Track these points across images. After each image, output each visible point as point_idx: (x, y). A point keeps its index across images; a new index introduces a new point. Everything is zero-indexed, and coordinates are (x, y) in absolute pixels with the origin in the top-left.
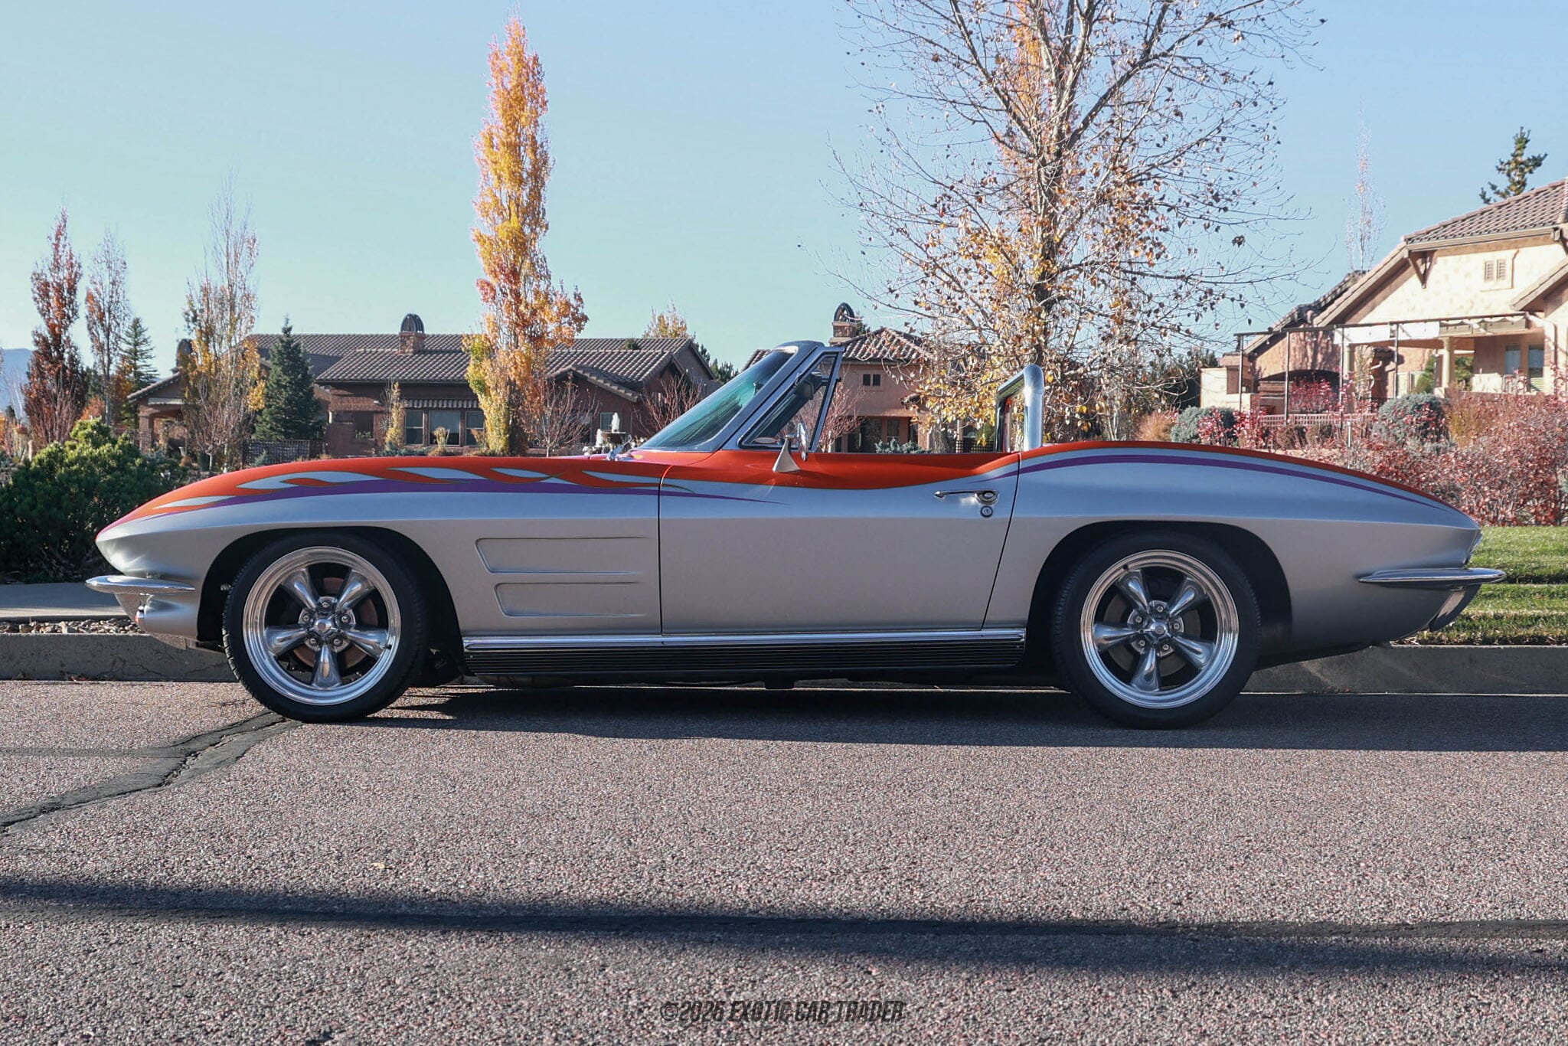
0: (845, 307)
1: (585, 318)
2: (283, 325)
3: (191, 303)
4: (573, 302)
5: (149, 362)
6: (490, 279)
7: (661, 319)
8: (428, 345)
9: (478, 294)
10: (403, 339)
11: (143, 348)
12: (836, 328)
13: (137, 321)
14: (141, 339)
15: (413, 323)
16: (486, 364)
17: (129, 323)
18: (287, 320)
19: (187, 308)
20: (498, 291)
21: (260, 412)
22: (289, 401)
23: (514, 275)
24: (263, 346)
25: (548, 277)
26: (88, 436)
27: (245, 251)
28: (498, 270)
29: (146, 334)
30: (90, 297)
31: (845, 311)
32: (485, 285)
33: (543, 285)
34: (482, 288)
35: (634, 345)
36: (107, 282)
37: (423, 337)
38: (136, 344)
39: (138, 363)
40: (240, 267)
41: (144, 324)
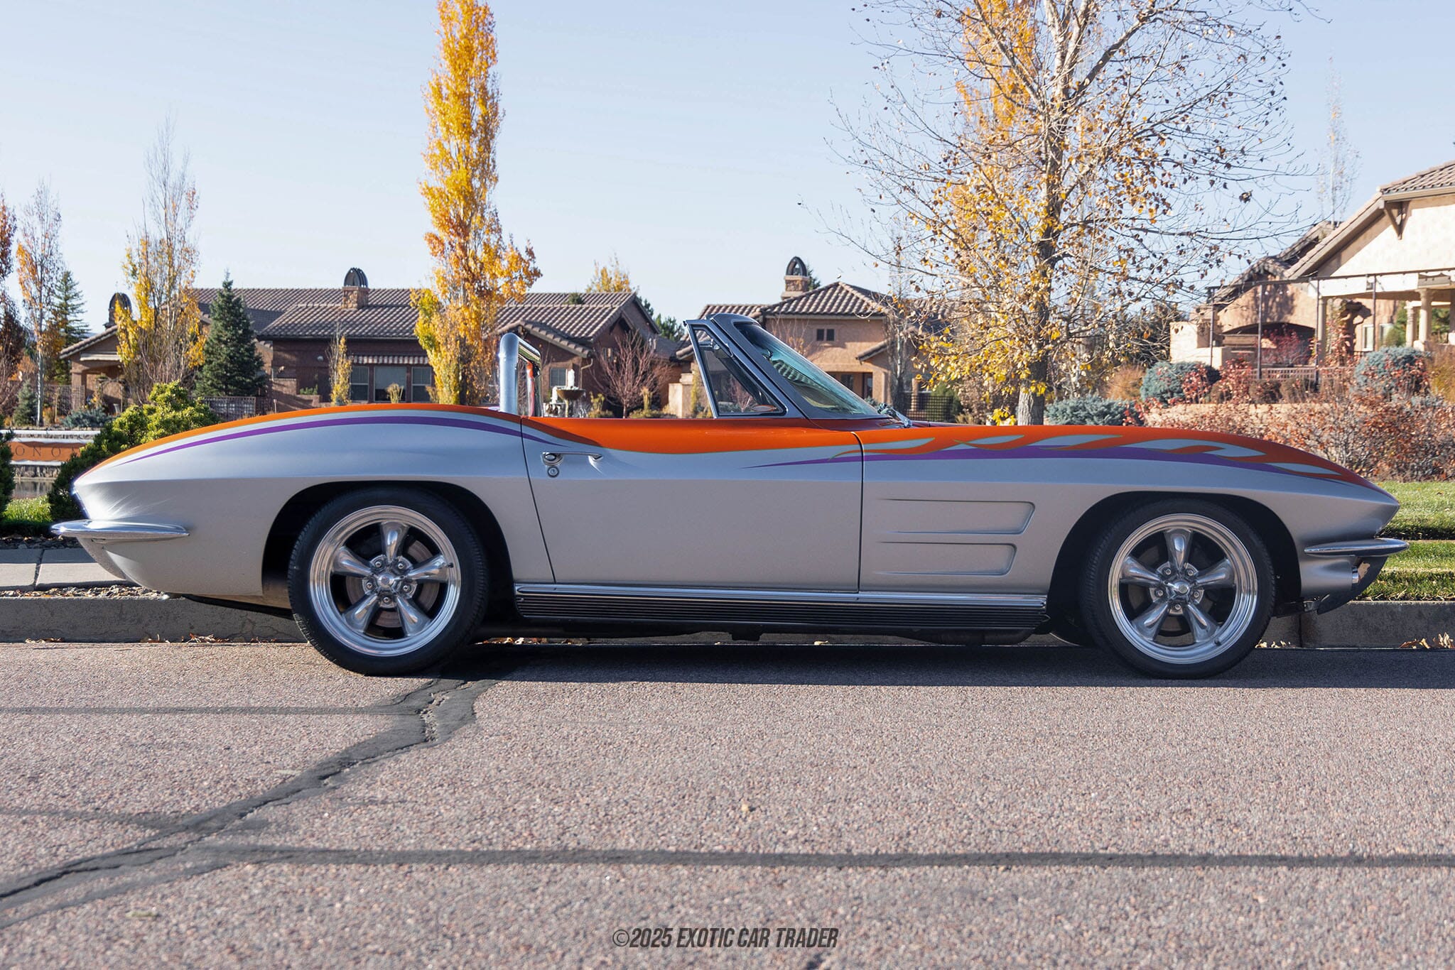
0: (797, 260)
1: (537, 273)
2: (224, 279)
3: (130, 256)
4: (525, 256)
5: (79, 316)
6: (440, 234)
7: (604, 272)
8: (372, 300)
9: (426, 248)
10: (346, 293)
11: (74, 302)
12: (788, 282)
13: (67, 275)
14: (71, 293)
15: (356, 277)
16: (435, 319)
17: (60, 276)
18: (228, 274)
19: (126, 261)
20: (448, 246)
21: (200, 368)
22: (231, 358)
23: (462, 228)
24: (202, 300)
25: (500, 230)
26: (169, 400)
27: (184, 203)
28: (445, 222)
29: (77, 289)
30: (21, 250)
31: (797, 266)
32: (433, 239)
33: (493, 238)
34: (430, 242)
35: (578, 299)
36: (39, 234)
37: (366, 292)
38: (67, 299)
39: (70, 318)
40: (179, 219)
41: (74, 278)
